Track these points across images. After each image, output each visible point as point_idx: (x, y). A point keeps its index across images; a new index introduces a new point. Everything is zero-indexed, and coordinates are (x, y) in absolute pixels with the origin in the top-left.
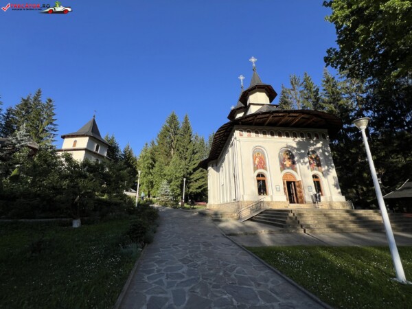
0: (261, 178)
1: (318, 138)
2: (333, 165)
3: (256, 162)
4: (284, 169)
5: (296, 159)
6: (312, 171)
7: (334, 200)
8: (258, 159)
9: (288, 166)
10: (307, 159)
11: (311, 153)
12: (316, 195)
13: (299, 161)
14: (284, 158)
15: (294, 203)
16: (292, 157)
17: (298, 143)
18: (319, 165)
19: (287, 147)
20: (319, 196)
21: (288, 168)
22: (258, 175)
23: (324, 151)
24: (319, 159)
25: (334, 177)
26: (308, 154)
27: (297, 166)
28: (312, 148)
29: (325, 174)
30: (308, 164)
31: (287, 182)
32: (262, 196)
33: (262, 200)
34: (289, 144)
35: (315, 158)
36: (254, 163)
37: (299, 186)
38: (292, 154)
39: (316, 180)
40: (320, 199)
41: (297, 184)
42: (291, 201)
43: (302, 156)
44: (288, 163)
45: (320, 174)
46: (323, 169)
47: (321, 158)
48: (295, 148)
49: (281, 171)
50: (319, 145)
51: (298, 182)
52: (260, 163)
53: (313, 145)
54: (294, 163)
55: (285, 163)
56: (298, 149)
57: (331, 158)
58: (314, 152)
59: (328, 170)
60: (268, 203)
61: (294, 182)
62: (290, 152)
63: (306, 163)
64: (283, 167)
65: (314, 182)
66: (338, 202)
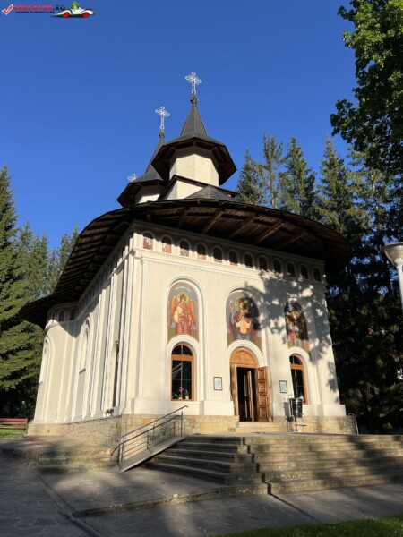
0: (183, 357)
1: (305, 276)
2: (329, 336)
3: (176, 317)
4: (235, 339)
5: (261, 317)
6: (289, 346)
7: (326, 414)
8: (180, 310)
9: (244, 331)
10: (282, 321)
11: (291, 308)
12: (294, 400)
13: (267, 323)
14: (238, 313)
15: (250, 420)
16: (252, 313)
17: (269, 283)
18: (303, 336)
19: (247, 289)
20: (300, 404)
21: (244, 337)
22: (177, 350)
23: (315, 306)
24: (305, 323)
25: (329, 363)
26: (286, 309)
27: (263, 333)
28: (293, 298)
29: (315, 356)
30: (284, 332)
31: (239, 369)
32: (180, 403)
33: (179, 413)
34: (251, 283)
35: (299, 320)
36: (171, 319)
37: (263, 381)
38: (255, 306)
39: (297, 367)
40: (300, 410)
41: (258, 375)
42: (244, 417)
43: (274, 312)
44: (244, 325)
45: (304, 355)
46: (311, 346)
47: (309, 321)
48: (261, 294)
49: (229, 343)
50: (307, 293)
51: (262, 369)
52: (184, 318)
53: (296, 291)
54: (256, 327)
55: (238, 325)
56: (268, 297)
57: (326, 322)
58: (297, 306)
59: (320, 349)
60: (193, 420)
61: (253, 370)
62: (251, 300)
63: (280, 330)
64: (234, 333)
65: (293, 371)
66: (332, 418)
